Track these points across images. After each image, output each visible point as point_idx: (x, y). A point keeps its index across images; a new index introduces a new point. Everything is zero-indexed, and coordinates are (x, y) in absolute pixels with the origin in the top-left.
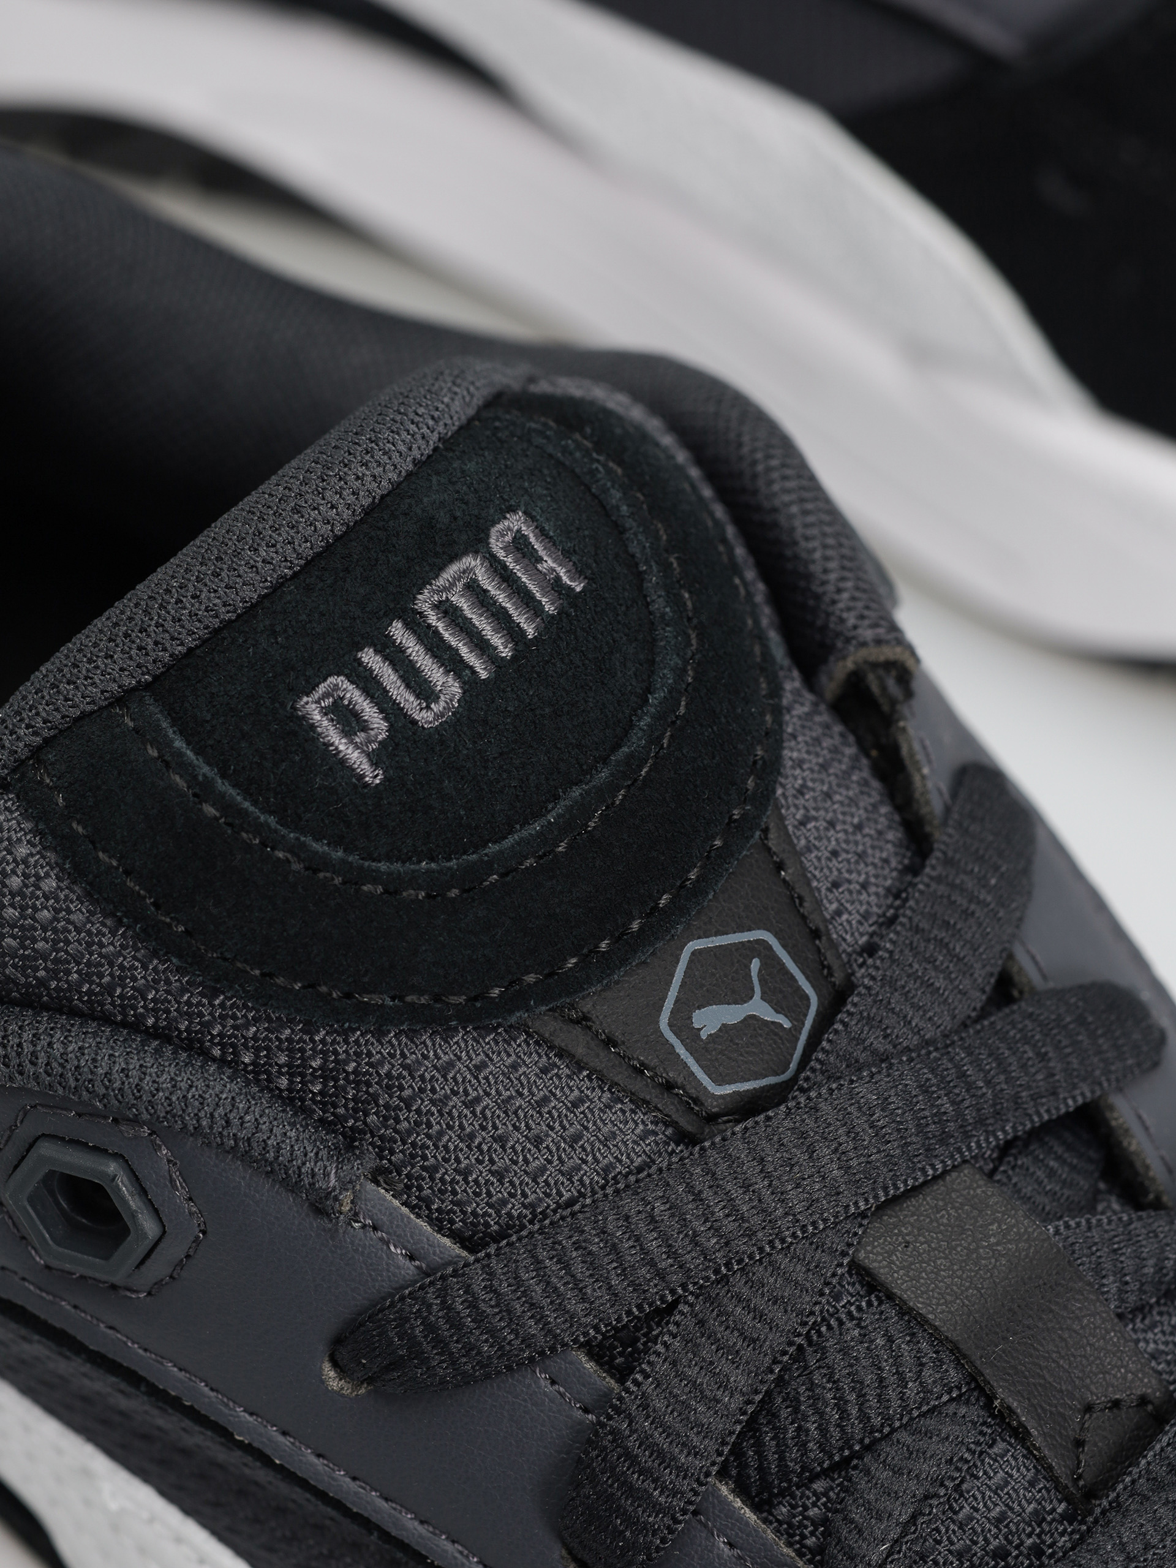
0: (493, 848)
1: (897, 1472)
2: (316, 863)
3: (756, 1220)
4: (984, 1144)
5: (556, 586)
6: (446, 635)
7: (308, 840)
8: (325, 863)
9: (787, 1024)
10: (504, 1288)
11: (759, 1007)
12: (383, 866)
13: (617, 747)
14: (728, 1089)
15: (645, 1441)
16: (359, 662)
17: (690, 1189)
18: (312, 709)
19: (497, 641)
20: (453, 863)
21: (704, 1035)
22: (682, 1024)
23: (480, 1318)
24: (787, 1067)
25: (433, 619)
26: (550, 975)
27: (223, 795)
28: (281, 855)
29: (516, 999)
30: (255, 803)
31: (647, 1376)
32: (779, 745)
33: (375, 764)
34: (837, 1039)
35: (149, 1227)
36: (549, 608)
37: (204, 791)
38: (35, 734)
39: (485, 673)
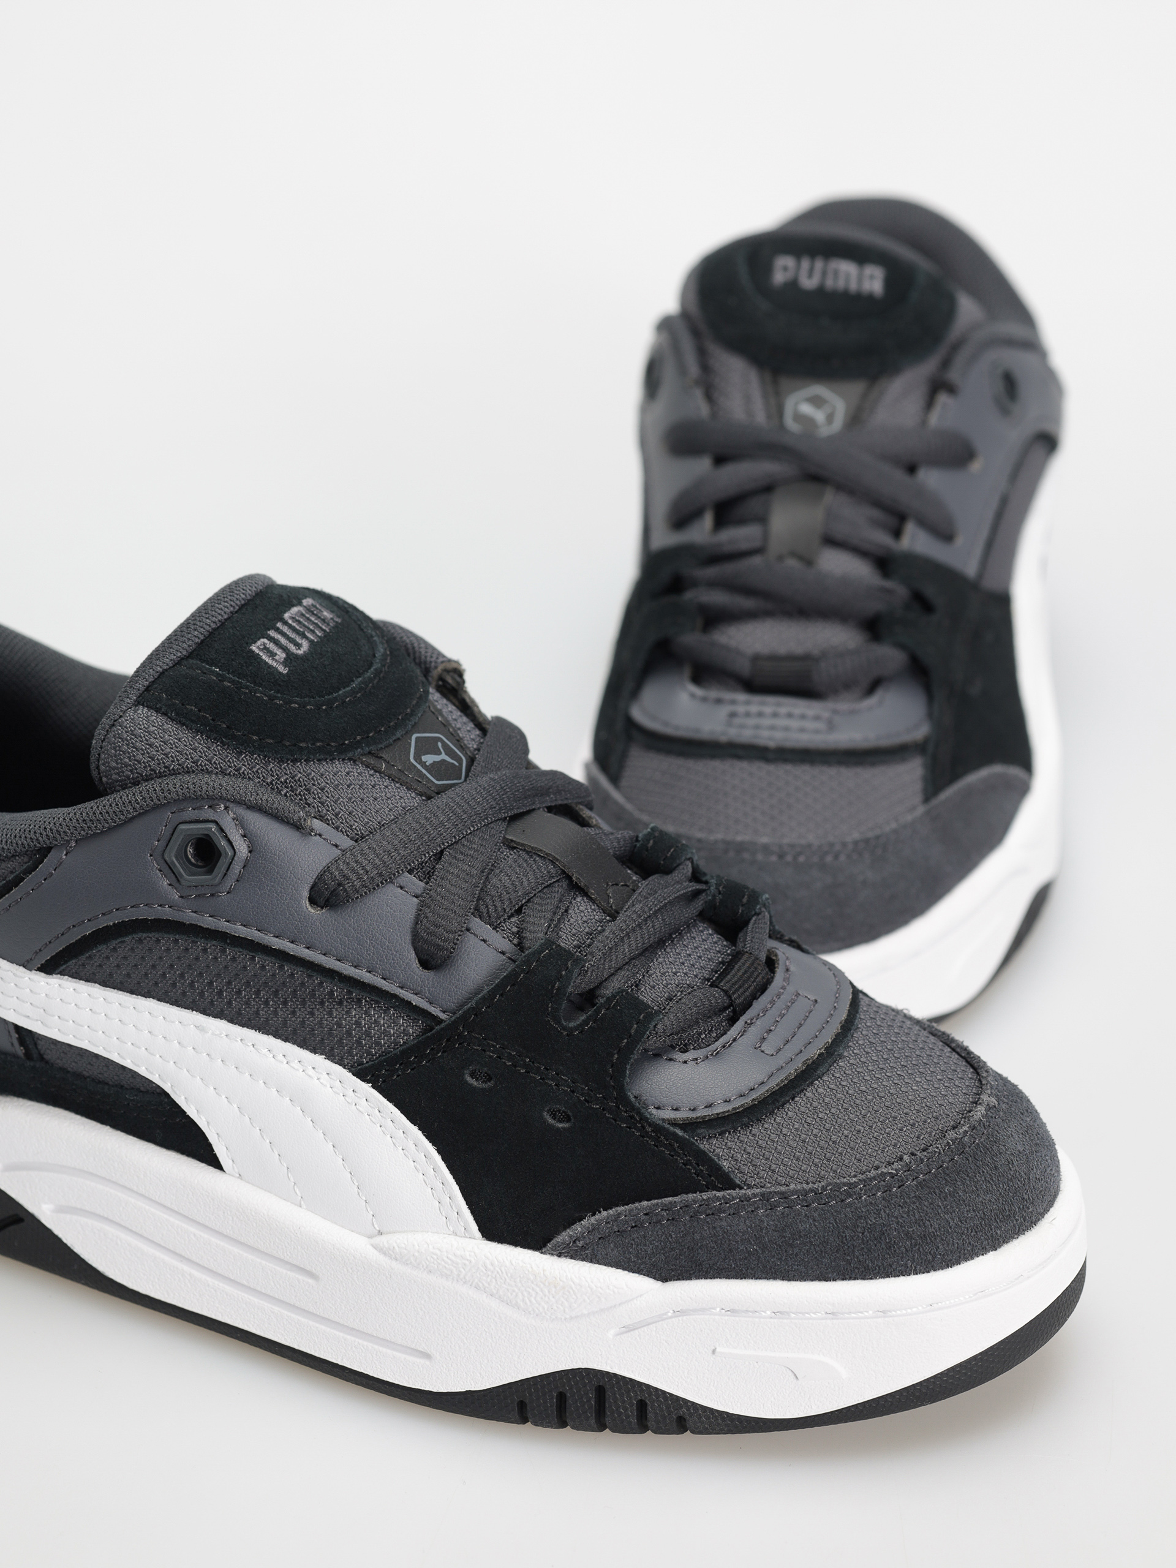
0: (335, 694)
2: (271, 699)
5: (330, 619)
6: (298, 628)
7: (265, 691)
8: (274, 698)
9: (456, 764)
11: (444, 756)
12: (297, 699)
13: (370, 666)
16: (269, 635)
18: (255, 650)
19: (317, 631)
21: (427, 763)
22: (418, 758)
24: (460, 779)
26: (366, 737)
27: (231, 679)
28: (258, 696)
29: (357, 752)
30: (243, 679)
33: (285, 667)
35: (231, 854)
37: (223, 679)
39: (316, 641)
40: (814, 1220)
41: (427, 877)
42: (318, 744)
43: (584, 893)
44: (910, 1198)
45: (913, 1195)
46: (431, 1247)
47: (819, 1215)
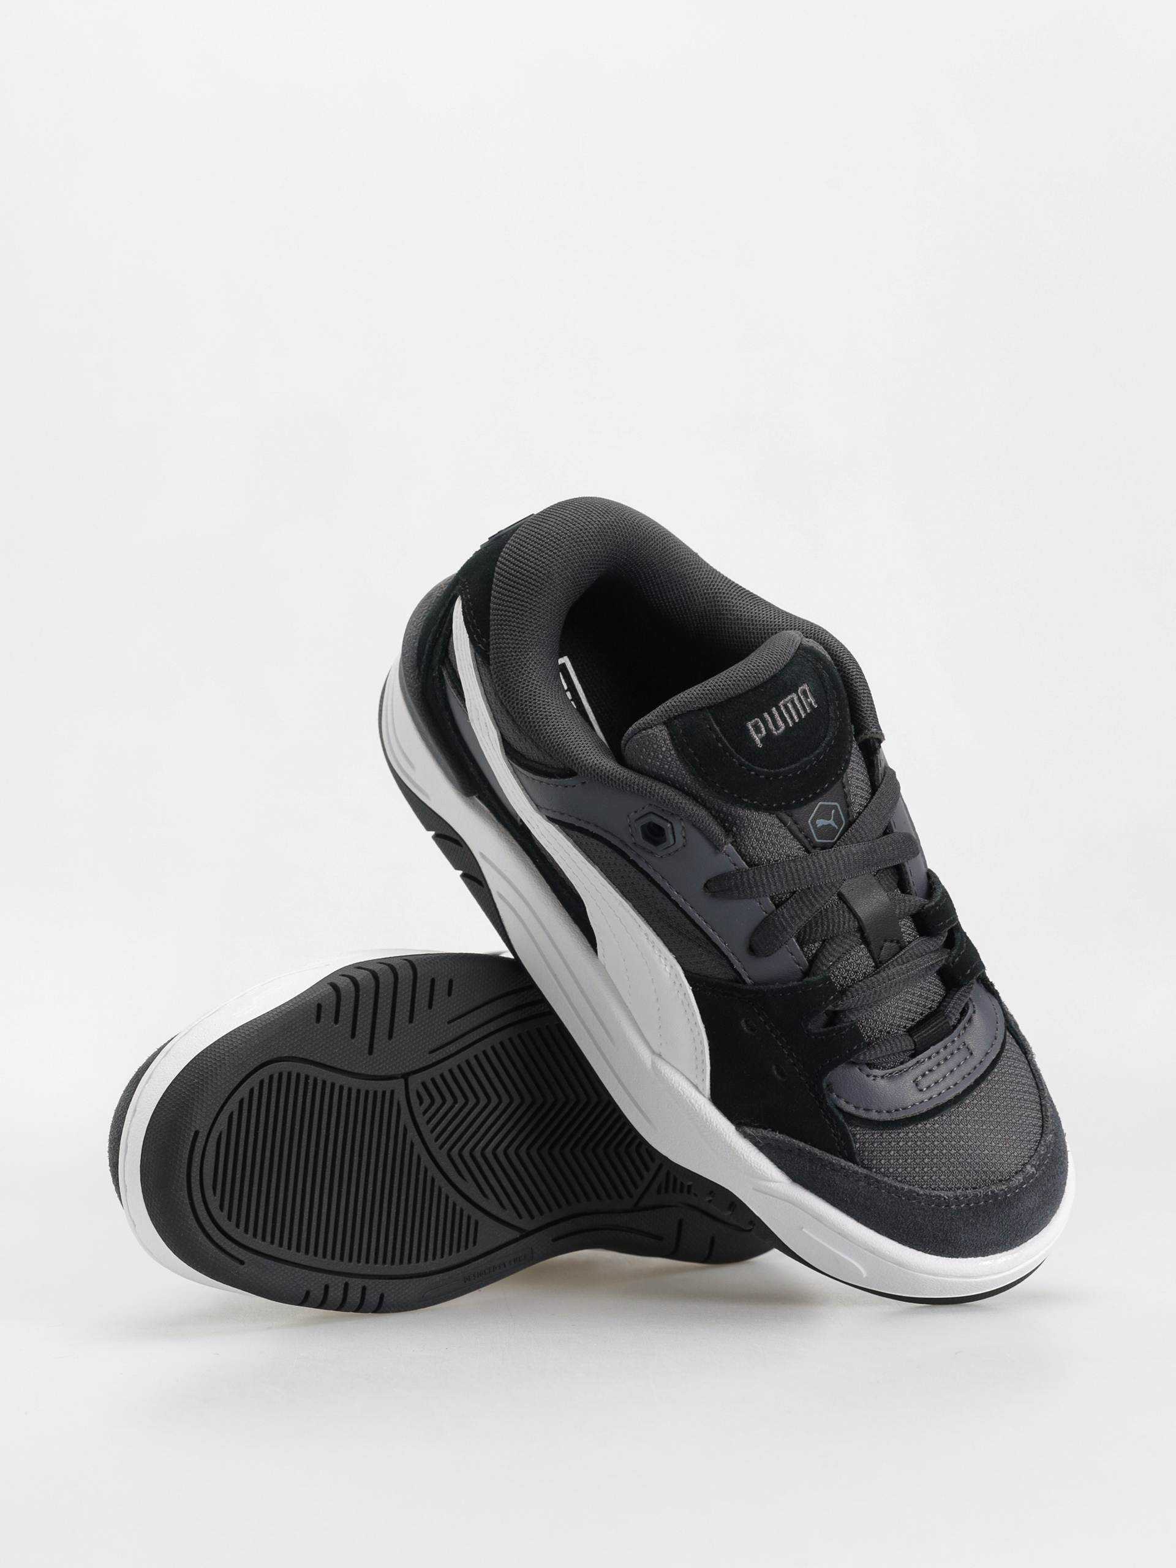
0: (783, 769)
1: (838, 945)
2: (741, 764)
3: (821, 876)
4: (875, 869)
5: (810, 705)
6: (785, 714)
7: (741, 758)
8: (743, 765)
9: (837, 828)
10: (757, 878)
11: (831, 822)
12: (757, 768)
13: (815, 750)
14: (820, 841)
15: (781, 923)
16: (763, 716)
17: (807, 864)
18: (750, 725)
19: (796, 717)
20: (772, 771)
21: (818, 826)
22: (814, 822)
23: (749, 884)
24: (834, 839)
25: (782, 708)
26: (788, 804)
27: (724, 742)
28: (734, 760)
29: (779, 808)
30: (730, 745)
31: (785, 908)
32: (850, 756)
33: (761, 742)
34: (849, 833)
35: (672, 842)
36: (809, 711)
37: (719, 740)
38: (677, 712)
39: (791, 725)
40: (887, 1203)
41: (777, 906)
42: (755, 802)
43: (867, 944)
44: (946, 1216)
45: (950, 1215)
46: (680, 1087)
47: (892, 1202)
